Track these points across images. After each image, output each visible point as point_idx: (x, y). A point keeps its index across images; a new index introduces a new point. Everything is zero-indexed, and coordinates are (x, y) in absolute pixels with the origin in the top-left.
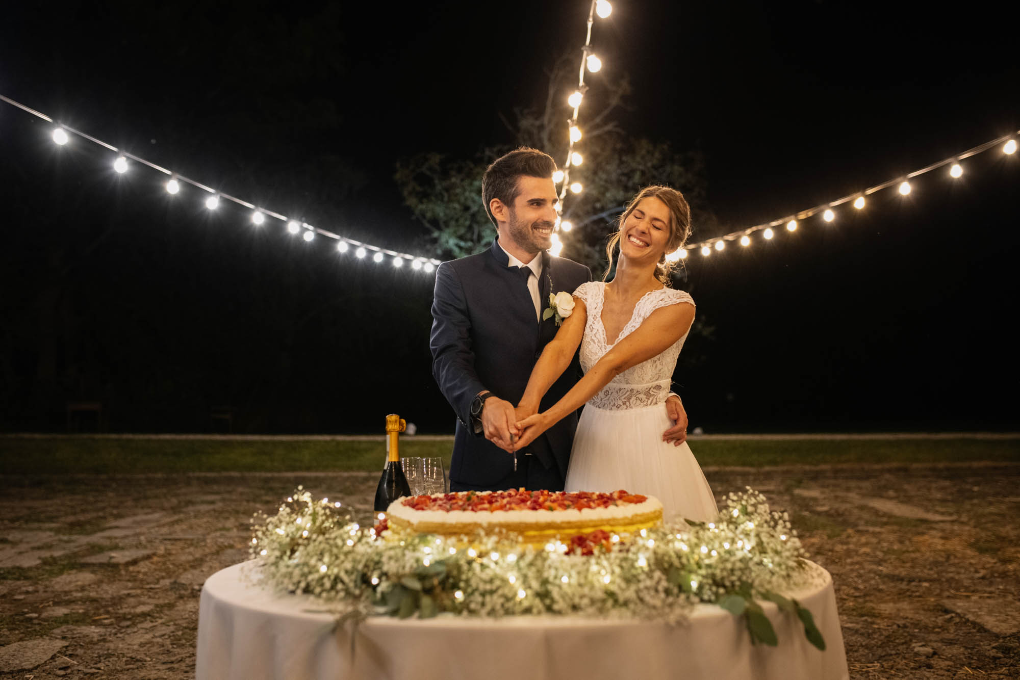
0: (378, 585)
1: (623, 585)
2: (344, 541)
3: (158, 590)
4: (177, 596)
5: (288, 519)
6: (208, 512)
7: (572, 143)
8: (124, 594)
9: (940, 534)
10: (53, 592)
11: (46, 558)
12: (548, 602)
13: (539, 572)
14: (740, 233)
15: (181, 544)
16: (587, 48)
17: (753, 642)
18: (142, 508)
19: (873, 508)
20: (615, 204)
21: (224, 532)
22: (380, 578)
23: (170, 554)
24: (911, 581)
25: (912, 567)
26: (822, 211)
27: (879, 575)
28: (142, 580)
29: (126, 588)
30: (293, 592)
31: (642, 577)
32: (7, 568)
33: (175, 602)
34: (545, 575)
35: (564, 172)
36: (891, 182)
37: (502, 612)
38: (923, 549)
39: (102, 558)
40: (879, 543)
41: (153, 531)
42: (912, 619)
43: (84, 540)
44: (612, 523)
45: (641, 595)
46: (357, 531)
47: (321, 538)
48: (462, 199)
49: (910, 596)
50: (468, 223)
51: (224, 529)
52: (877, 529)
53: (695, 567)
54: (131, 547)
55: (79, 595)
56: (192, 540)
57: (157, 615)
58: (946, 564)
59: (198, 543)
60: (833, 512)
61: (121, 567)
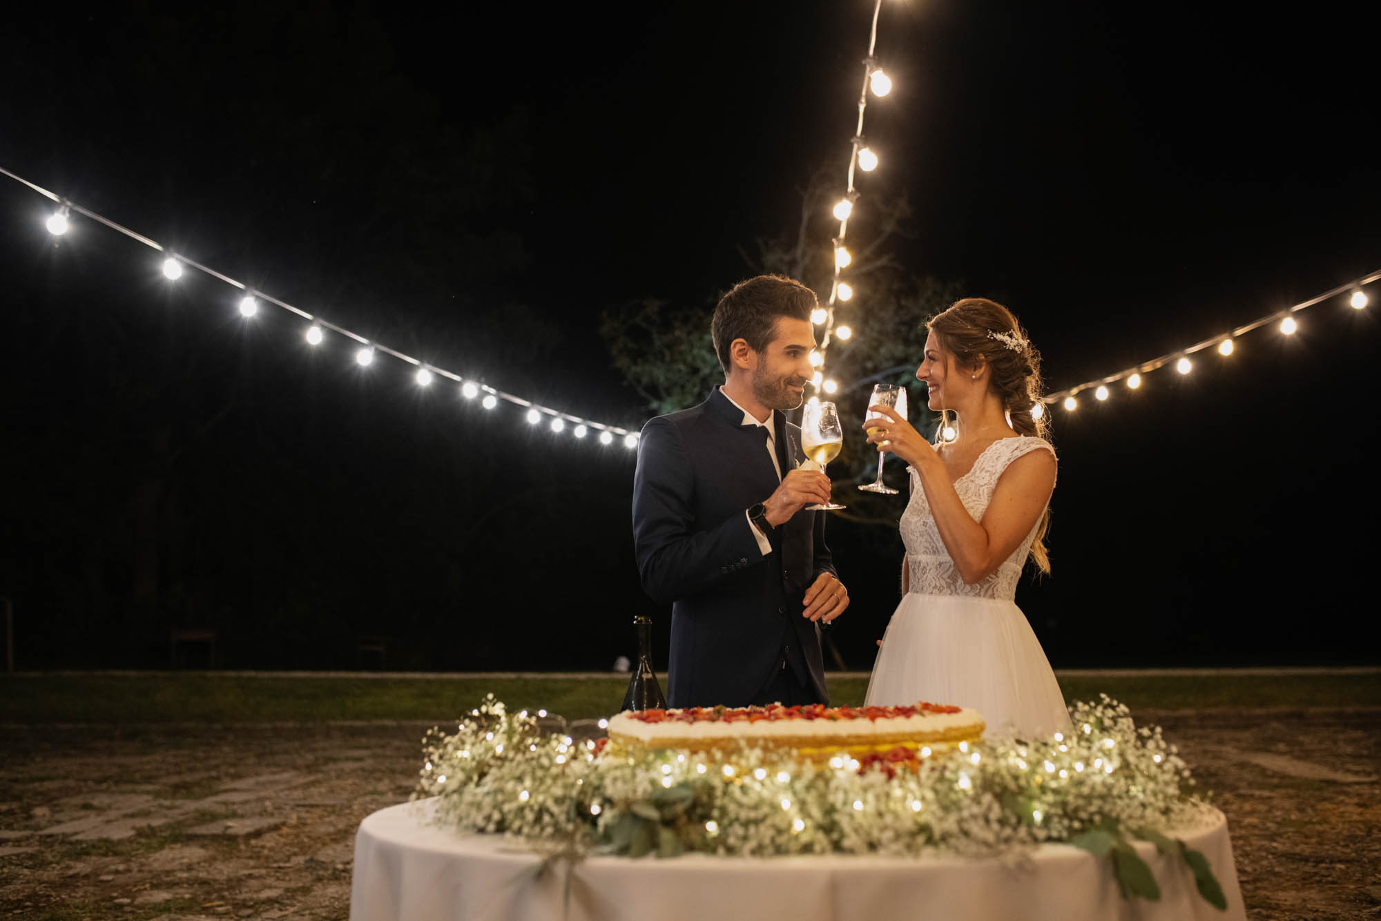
0: (599, 815)
1: (940, 813)
2: (550, 758)
3: (290, 870)
4: (314, 877)
5: (473, 738)
6: (354, 771)
7: (837, 271)
8: (245, 875)
9: (1356, 800)
10: (150, 871)
11: (141, 828)
12: (835, 836)
13: (822, 797)
14: (1063, 393)
15: (319, 811)
16: (858, 140)
17: (1124, 895)
18: (268, 765)
19: (1257, 766)
20: (891, 363)
21: (376, 797)
22: (602, 806)
23: (305, 824)
24: (1318, 861)
25: (1320, 843)
26: (1176, 359)
27: (1273, 854)
28: (267, 858)
29: (247, 867)
30: (482, 831)
31: (966, 802)
32: (91, 840)
33: (312, 885)
34: (831, 798)
35: (827, 311)
36: (1271, 318)
37: (771, 850)
38: (1333, 820)
39: (215, 828)
40: (1269, 811)
41: (281, 794)
42: (1324, 912)
43: (191, 806)
44: (917, 738)
45: (966, 826)
46: (568, 747)
47: (519, 757)
48: (689, 359)
49: (1320, 881)
50: (696, 390)
51: (375, 792)
52: (1266, 793)
53: (1037, 792)
54: (253, 815)
55: (185, 875)
56: (334, 806)
57: (288, 902)
58: (1368, 839)
59: (341, 809)
60: (1201, 770)
61: (240, 840)
